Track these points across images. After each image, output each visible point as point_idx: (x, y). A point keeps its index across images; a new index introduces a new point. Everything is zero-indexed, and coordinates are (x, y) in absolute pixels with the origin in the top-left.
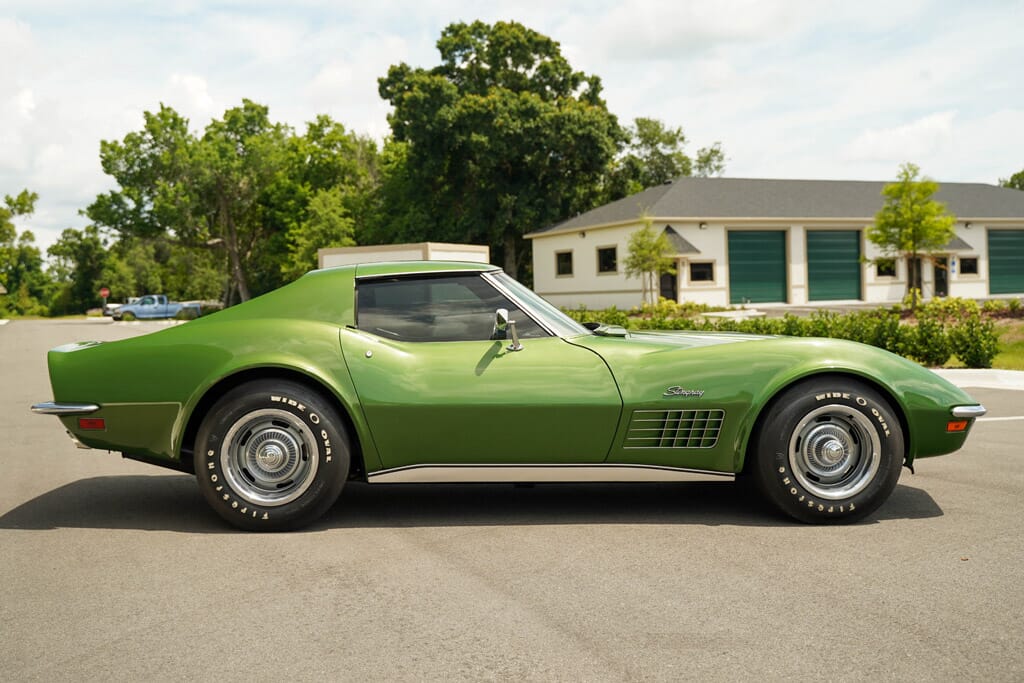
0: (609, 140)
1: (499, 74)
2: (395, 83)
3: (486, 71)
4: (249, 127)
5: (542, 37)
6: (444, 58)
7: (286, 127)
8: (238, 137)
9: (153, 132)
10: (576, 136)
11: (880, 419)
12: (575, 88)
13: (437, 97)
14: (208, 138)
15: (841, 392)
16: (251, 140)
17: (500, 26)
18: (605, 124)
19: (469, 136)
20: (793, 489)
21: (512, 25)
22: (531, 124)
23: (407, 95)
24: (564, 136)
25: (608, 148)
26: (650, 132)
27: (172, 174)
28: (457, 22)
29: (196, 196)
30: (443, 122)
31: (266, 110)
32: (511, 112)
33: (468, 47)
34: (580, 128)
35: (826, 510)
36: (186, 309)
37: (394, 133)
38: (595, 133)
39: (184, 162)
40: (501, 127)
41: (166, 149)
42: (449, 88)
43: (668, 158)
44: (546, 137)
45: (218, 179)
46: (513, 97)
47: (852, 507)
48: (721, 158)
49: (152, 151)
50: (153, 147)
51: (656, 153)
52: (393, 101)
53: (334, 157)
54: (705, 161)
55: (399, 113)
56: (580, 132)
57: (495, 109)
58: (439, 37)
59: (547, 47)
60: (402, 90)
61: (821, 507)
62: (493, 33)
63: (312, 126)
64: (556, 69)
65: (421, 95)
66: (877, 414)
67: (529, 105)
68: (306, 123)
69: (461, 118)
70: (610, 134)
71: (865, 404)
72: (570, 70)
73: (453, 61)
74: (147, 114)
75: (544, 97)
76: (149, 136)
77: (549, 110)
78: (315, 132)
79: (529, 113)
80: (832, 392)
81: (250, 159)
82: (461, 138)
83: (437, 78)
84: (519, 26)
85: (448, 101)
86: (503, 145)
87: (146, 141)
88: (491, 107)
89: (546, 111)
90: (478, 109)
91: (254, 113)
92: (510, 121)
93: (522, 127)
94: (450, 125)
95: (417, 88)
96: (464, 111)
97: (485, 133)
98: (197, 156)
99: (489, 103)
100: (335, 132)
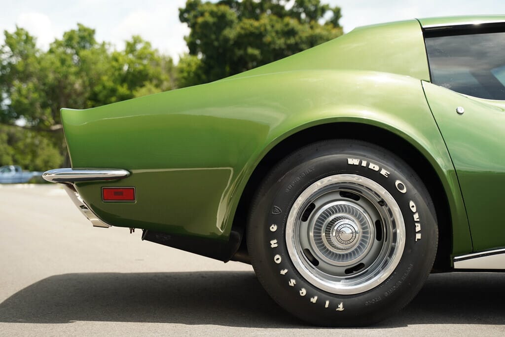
2: (190, 12)
4: (82, 44)
7: (109, 44)
8: (74, 51)
9: (10, 45)
12: (322, 15)
13: (222, 21)
14: (51, 51)
16: (83, 53)
19: (245, 49)
22: (292, 41)
23: (200, 20)
27: (25, 77)
29: (43, 94)
30: (227, 40)
31: (93, 32)
32: (277, 32)
36: (35, 177)
37: (190, 49)
39: (34, 67)
40: (270, 43)
41: (20, 59)
42: (231, 15)
45: (59, 81)
46: (277, 22)
49: (10, 59)
52: (190, 24)
53: (145, 66)
55: (193, 35)
57: (266, 30)
60: (196, 17)
63: (129, 44)
65: (210, 19)
67: (290, 27)
68: (124, 42)
69: (240, 36)
74: (6, 33)
75: (300, 21)
76: (7, 49)
78: (131, 48)
79: (291, 33)
81: (84, 66)
82: (239, 53)
83: (222, 8)
85: (230, 24)
87: (7, 52)
88: (262, 29)
89: (303, 31)
90: (252, 29)
91: (86, 34)
92: (276, 39)
93: (285, 44)
94: (231, 42)
95: (207, 15)
96: (243, 32)
97: (257, 47)
98: (43, 64)
99: (261, 26)
100: (145, 48)
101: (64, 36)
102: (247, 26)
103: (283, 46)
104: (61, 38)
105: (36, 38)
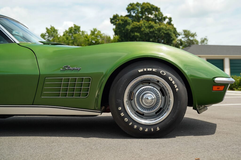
0: (174, 35)
1: (144, 17)
2: (114, 20)
3: (140, 16)
4: (75, 32)
5: (155, 6)
6: (128, 12)
7: (85, 32)
9: (48, 33)
10: (164, 33)
11: (173, 82)
12: (165, 21)
13: (126, 23)
14: (64, 35)
15: (152, 68)
16: (75, 35)
17: (144, 3)
18: (173, 30)
19: (134, 33)
20: (126, 119)
21: (147, 3)
22: (152, 30)
23: (117, 22)
24: (161, 33)
25: (174, 37)
26: (187, 34)
28: (132, 3)
30: (127, 30)
31: (79, 27)
32: (146, 27)
33: (135, 9)
34: (166, 31)
35: (144, 130)
37: (115, 33)
38: (170, 32)
40: (143, 31)
42: (129, 20)
43: (192, 41)
44: (156, 34)
46: (147, 23)
47: (158, 129)
48: (207, 41)
49: (48, 38)
50: (49, 37)
51: (189, 39)
52: (114, 24)
53: (98, 39)
54: (203, 41)
55: (116, 28)
56: (165, 32)
57: (142, 26)
58: (127, 7)
59: (157, 9)
61: (141, 129)
62: (142, 6)
63: (92, 31)
64: (159, 15)
65: (121, 22)
66: (171, 80)
67: (151, 25)
68: (90, 30)
69: (132, 28)
70: (174, 33)
71: (165, 74)
72: (163, 15)
73: (131, 13)
74: (47, 28)
75: (156, 23)
76: (47, 34)
77: (157, 26)
78: (93, 33)
79: (151, 27)
80: (147, 68)
83: (126, 18)
84: (149, 4)
85: (129, 24)
86: (144, 36)
87: (47, 36)
88: (140, 25)
89: (156, 26)
90: (137, 26)
91: (77, 28)
92: (146, 29)
93: (149, 31)
94: (129, 31)
95: (120, 20)
96: (133, 27)
97: (139, 32)
98: (60, 39)
99: (140, 24)
100: (98, 33)
101: (69, 29)
102: (135, 25)
103: (148, 32)
104: (68, 30)
105: (58, 30)
